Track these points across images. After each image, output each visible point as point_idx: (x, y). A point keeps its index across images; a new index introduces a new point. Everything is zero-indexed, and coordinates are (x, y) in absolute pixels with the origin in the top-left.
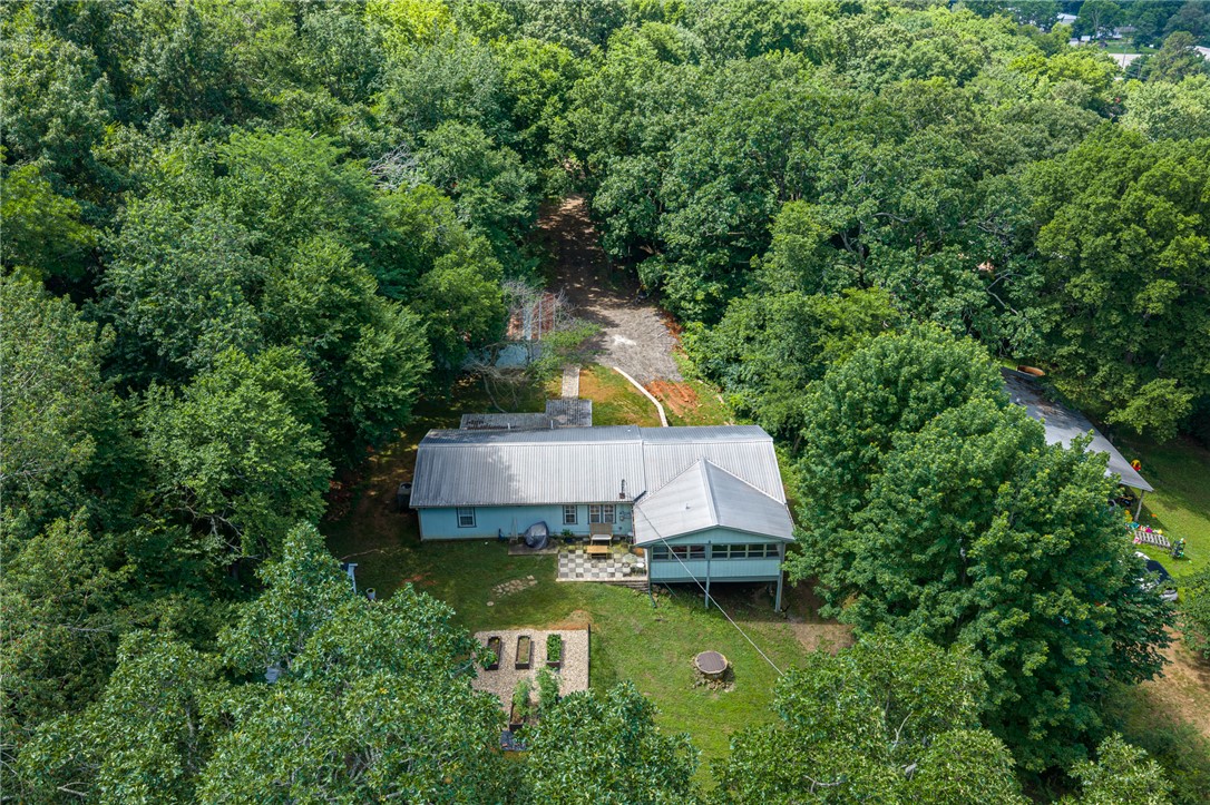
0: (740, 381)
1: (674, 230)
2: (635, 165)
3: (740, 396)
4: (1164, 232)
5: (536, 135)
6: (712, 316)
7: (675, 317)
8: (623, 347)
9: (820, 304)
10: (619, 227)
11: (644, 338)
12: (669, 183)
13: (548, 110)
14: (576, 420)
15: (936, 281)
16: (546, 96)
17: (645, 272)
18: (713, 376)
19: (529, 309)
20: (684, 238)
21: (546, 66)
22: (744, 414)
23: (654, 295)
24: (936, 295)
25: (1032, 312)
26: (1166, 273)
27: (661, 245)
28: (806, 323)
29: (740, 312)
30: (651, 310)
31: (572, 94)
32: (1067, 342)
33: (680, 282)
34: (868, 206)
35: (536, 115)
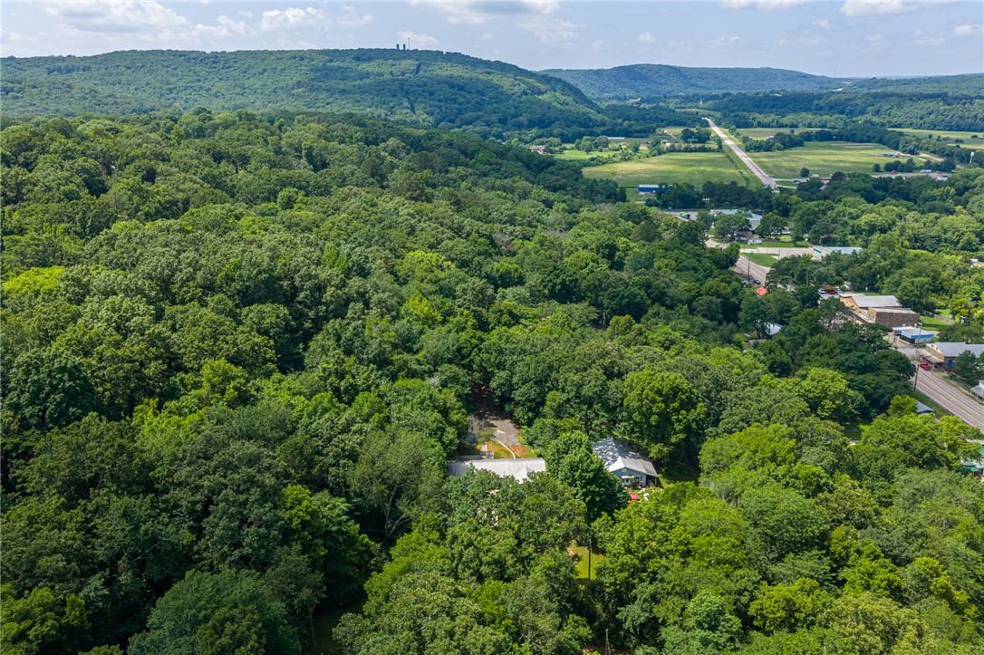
0: (539, 445)
1: (517, 395)
2: (503, 374)
3: (538, 450)
4: (654, 401)
5: (469, 361)
6: (530, 424)
7: (518, 424)
8: (500, 434)
9: (558, 422)
10: (498, 393)
11: (508, 431)
12: (515, 380)
13: (474, 354)
14: (489, 457)
15: (593, 415)
16: (473, 348)
17: (507, 408)
18: (531, 444)
19: (475, 424)
20: (520, 398)
21: (471, 338)
22: (540, 456)
23: (510, 416)
24: (594, 419)
25: (624, 424)
26: (656, 413)
27: (512, 399)
28: (555, 427)
29: (538, 423)
30: (509, 421)
31: (482, 346)
32: (635, 433)
33: (519, 412)
34: (573, 394)
35: (470, 354)
